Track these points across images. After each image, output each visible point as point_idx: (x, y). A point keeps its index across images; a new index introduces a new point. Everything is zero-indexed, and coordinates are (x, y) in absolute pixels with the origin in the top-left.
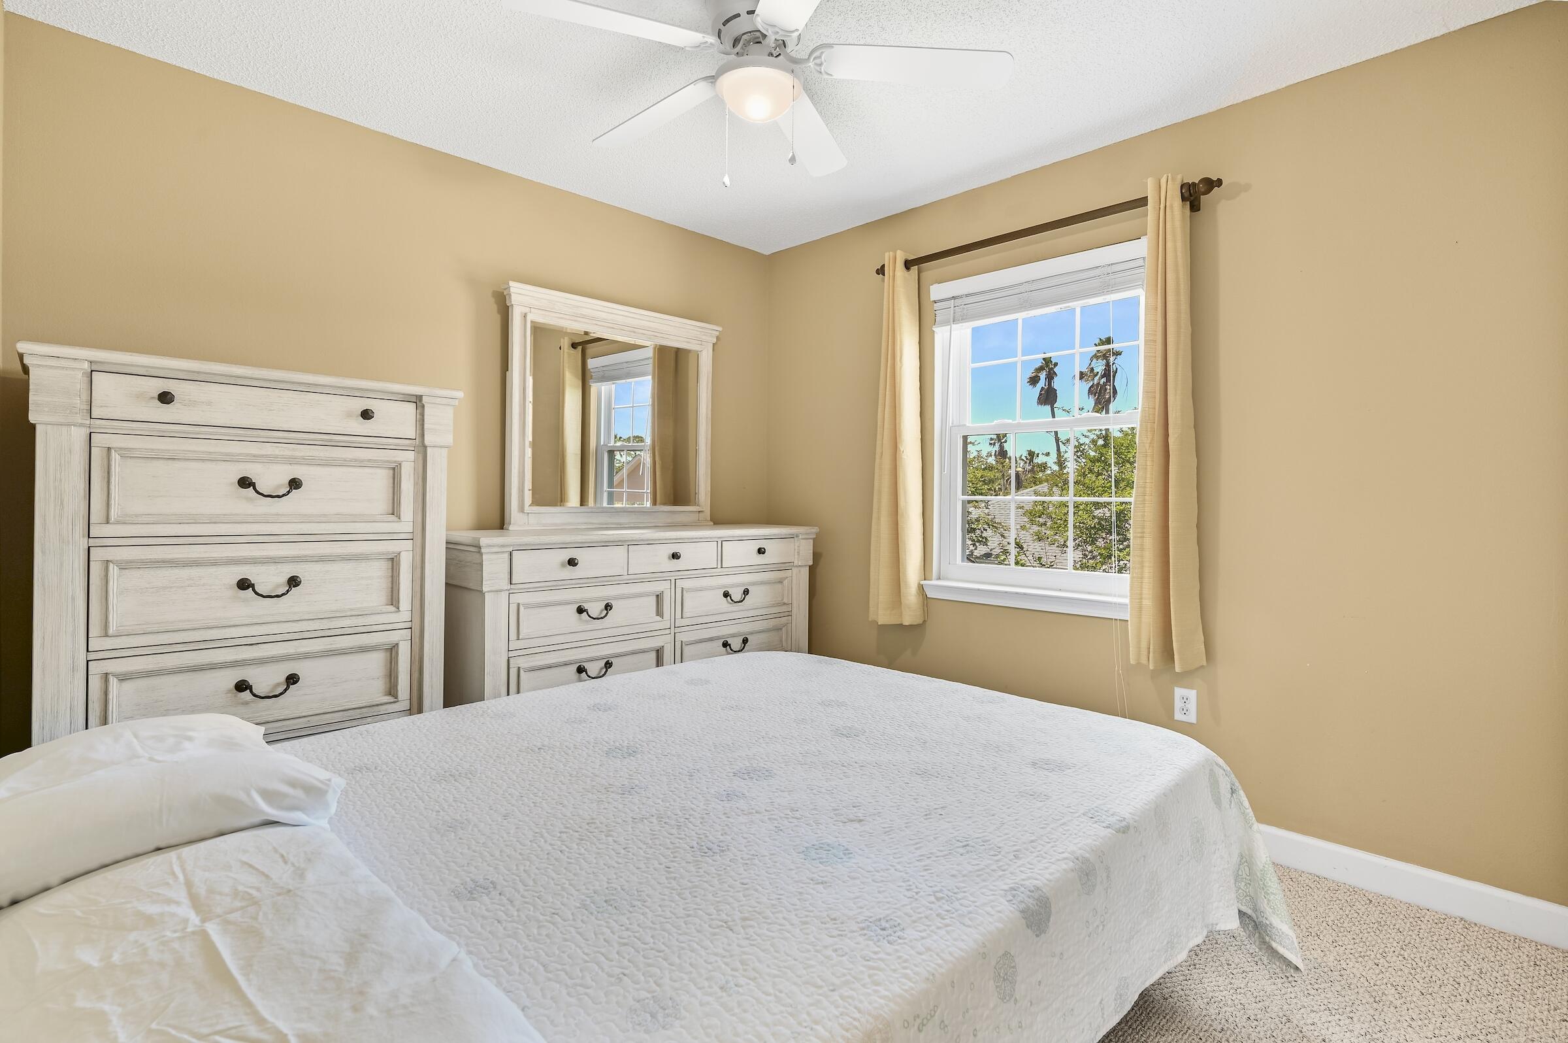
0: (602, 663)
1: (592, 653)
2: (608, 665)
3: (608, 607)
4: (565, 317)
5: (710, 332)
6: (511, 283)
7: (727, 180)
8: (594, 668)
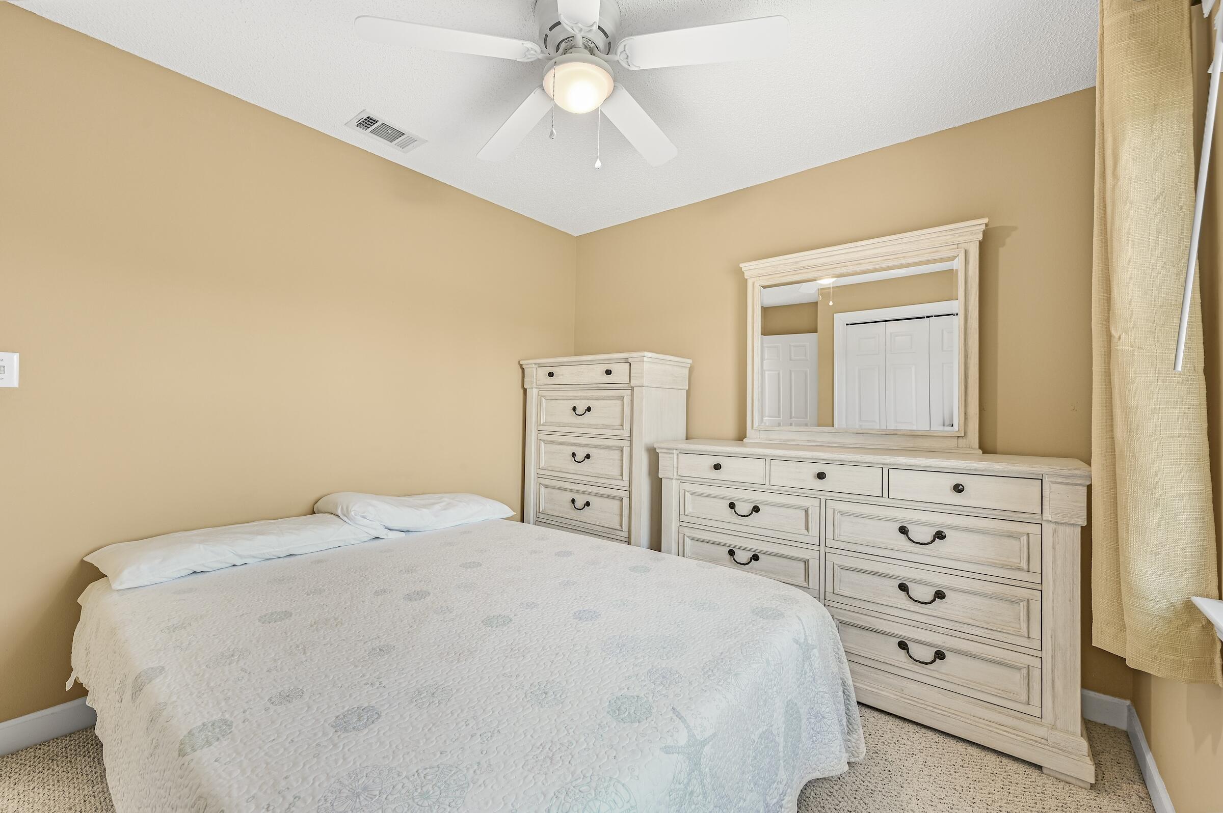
0: (751, 554)
1: (746, 545)
2: (755, 558)
3: (756, 509)
4: (789, 273)
5: (970, 229)
6: (741, 265)
7: (598, 164)
8: (742, 556)
